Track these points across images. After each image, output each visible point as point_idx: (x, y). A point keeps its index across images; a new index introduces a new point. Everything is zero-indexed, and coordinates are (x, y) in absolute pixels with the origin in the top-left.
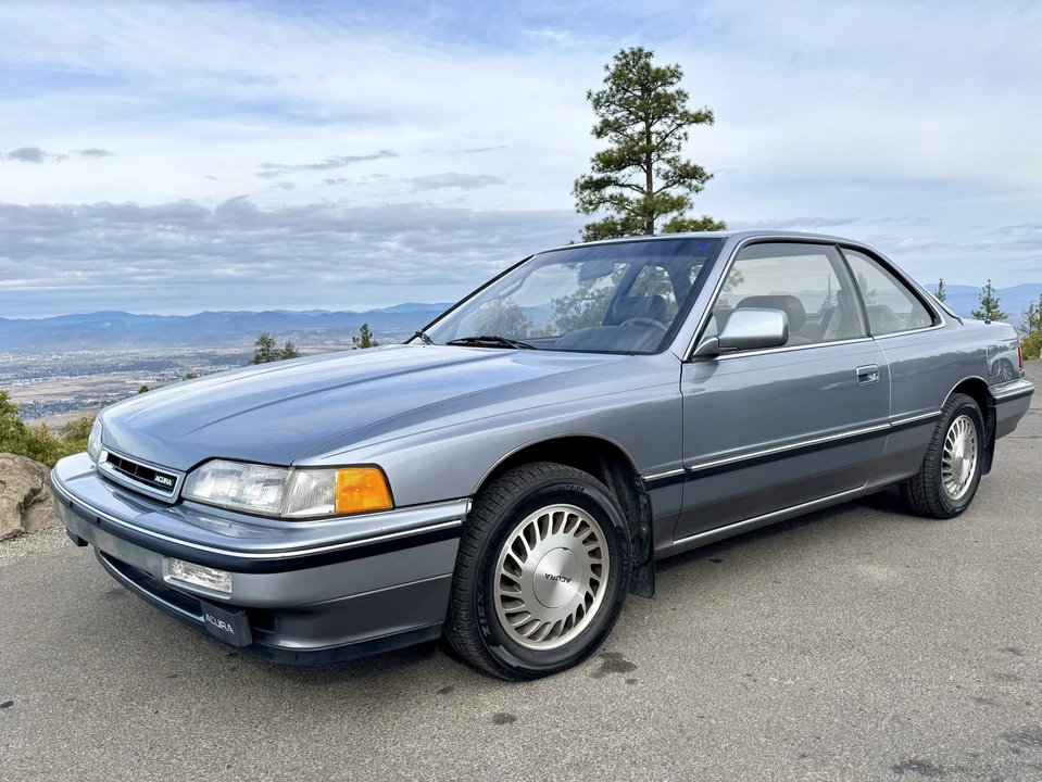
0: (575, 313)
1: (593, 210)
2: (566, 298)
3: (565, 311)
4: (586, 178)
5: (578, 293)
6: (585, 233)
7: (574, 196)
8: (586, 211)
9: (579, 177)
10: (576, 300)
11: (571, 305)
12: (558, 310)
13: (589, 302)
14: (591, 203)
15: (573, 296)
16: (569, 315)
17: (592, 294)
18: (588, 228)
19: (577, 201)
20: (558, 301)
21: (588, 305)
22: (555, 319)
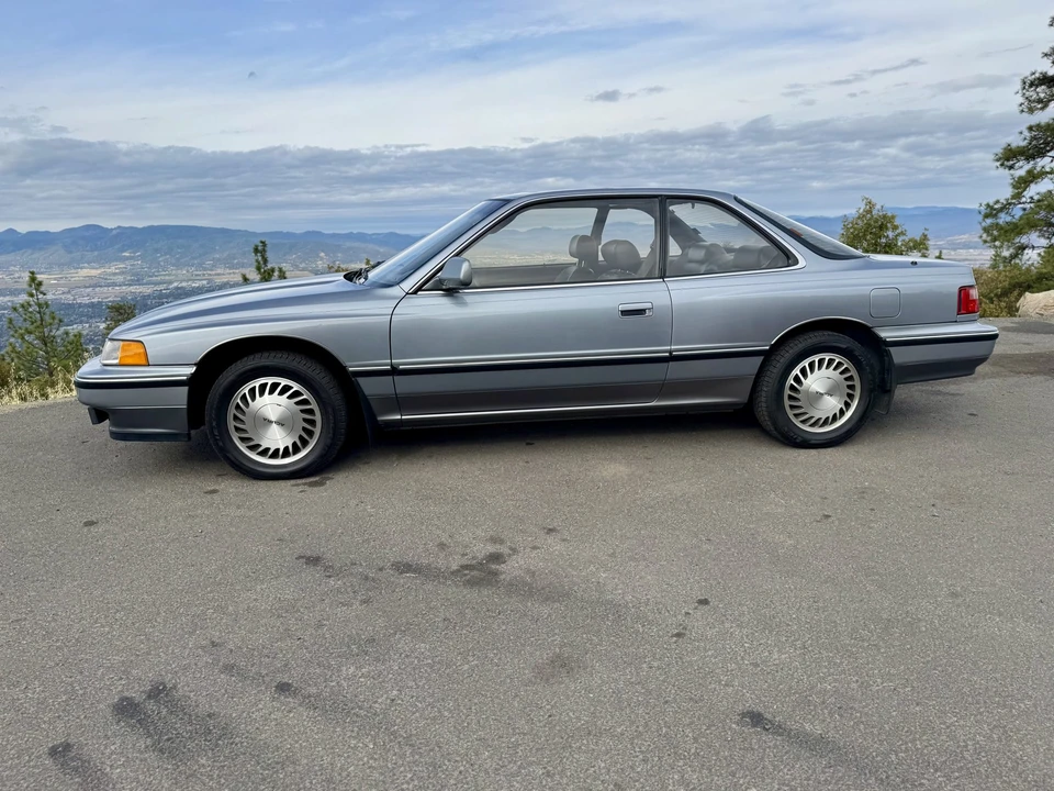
0: (1009, 219)
1: (1042, 109)
2: (997, 202)
3: (995, 216)
4: (1037, 75)
5: (1013, 197)
6: (1027, 134)
7: (1020, 95)
8: (1031, 110)
9: (1028, 74)
10: (1010, 204)
11: (1001, 210)
12: (986, 216)
13: (1028, 206)
14: (1040, 101)
15: (1007, 200)
16: (1001, 221)
17: (1032, 198)
18: (1030, 129)
19: (1022, 100)
20: (988, 205)
21: (1024, 209)
22: (984, 224)
